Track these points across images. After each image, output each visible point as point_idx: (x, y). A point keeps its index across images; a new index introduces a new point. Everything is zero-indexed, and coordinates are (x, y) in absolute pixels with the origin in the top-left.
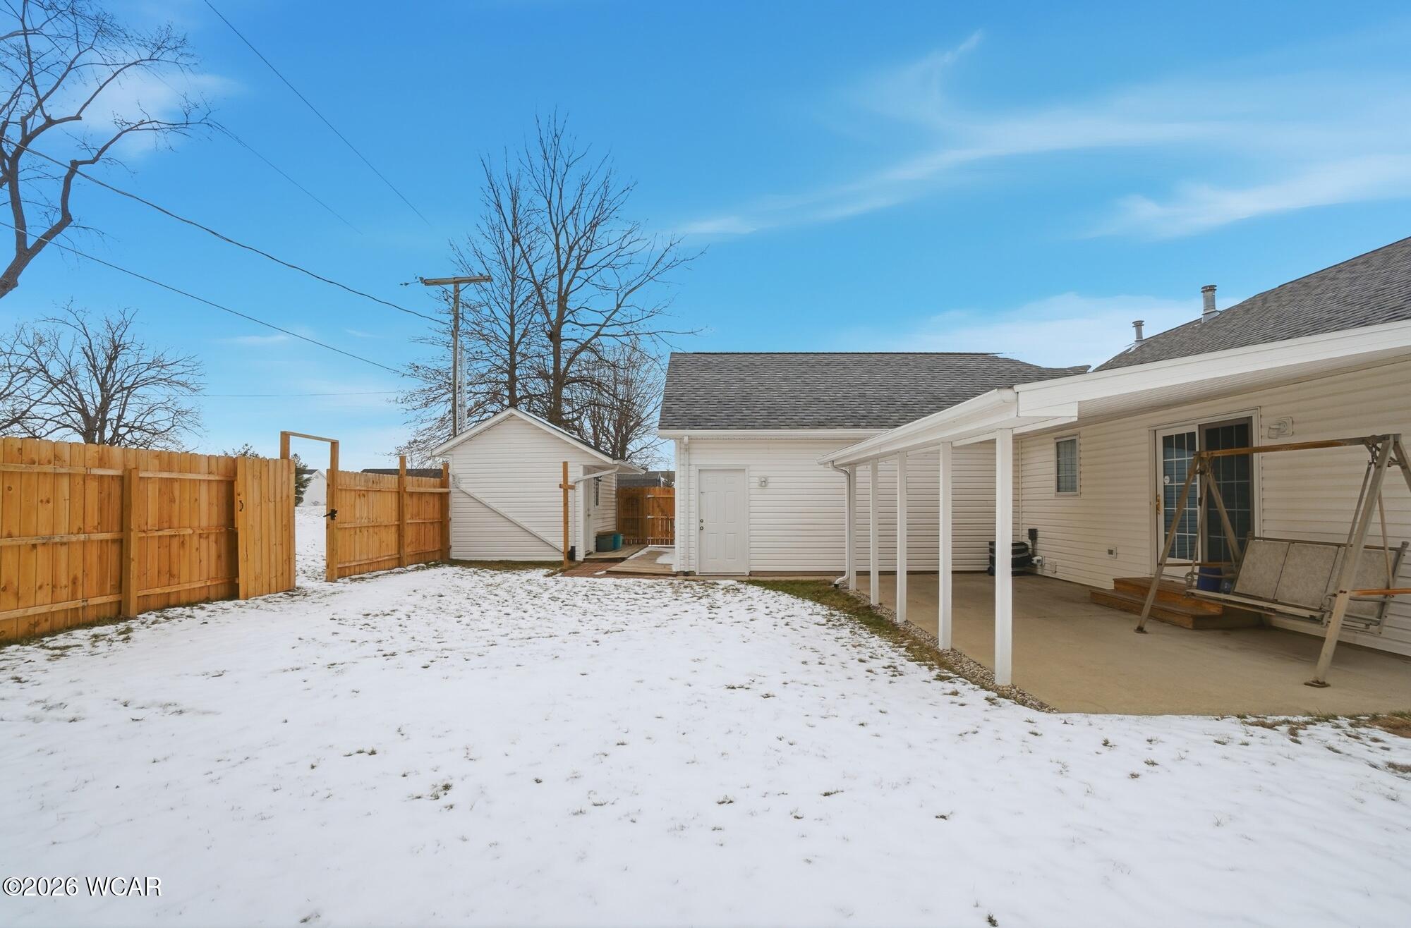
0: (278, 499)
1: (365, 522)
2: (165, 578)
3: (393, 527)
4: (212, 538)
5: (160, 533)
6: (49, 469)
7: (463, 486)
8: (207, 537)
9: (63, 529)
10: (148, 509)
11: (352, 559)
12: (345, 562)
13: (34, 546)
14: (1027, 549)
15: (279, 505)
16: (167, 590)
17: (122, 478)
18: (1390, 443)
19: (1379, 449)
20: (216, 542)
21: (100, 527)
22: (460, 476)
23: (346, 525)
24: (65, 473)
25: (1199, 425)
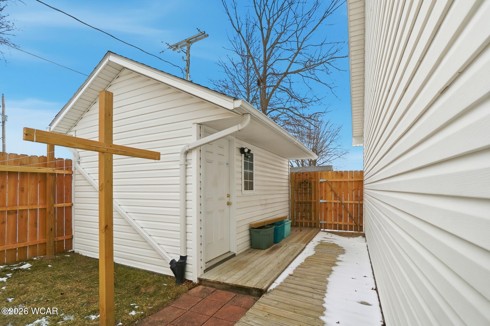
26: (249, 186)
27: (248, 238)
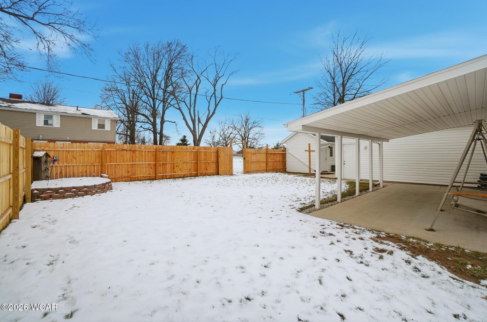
0: (228, 155)
1: (255, 161)
2: (205, 170)
3: (265, 162)
4: (215, 163)
5: (204, 162)
6: (185, 150)
7: (289, 151)
8: (214, 163)
9: (188, 160)
10: (203, 157)
11: (251, 169)
12: (249, 170)
13: (184, 163)
15: (229, 157)
16: (206, 172)
17: (197, 152)
20: (216, 164)
21: (194, 160)
22: (289, 148)
23: (249, 161)
24: (188, 151)
26: (331, 155)
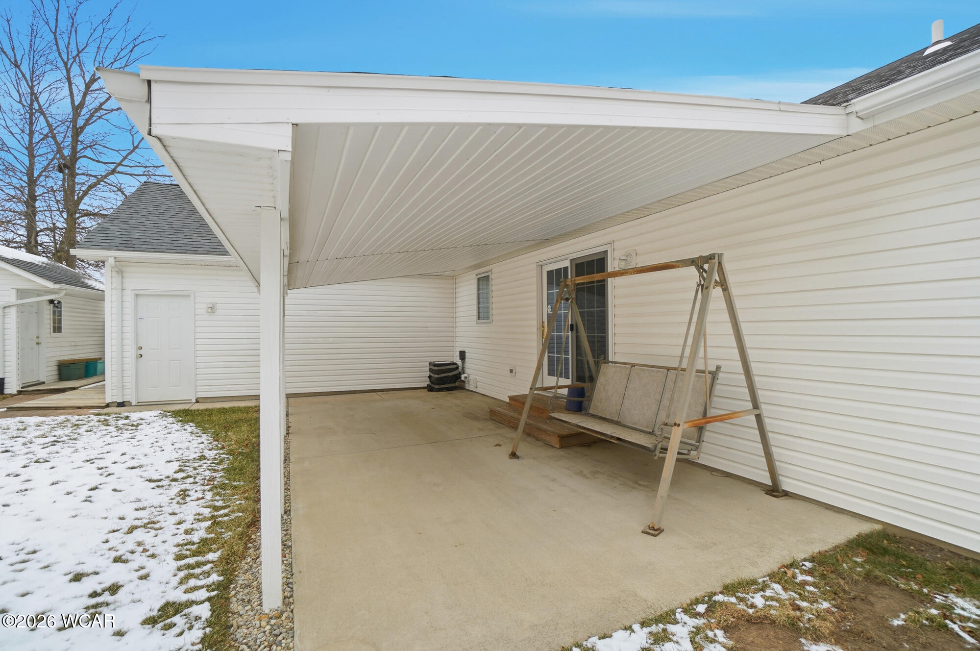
14: (457, 368)
18: (715, 263)
19: (706, 272)
25: (571, 260)
26: (57, 329)
27: (56, 372)
